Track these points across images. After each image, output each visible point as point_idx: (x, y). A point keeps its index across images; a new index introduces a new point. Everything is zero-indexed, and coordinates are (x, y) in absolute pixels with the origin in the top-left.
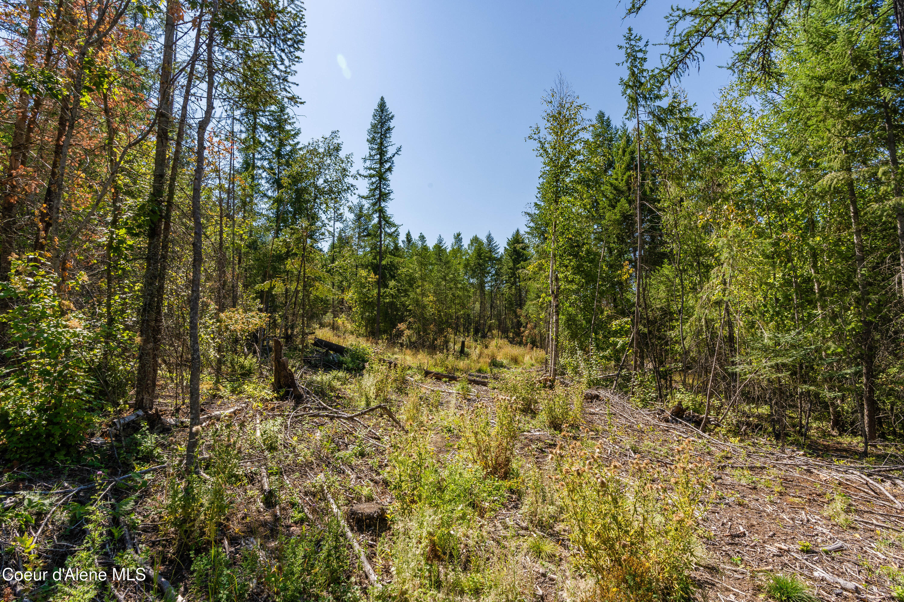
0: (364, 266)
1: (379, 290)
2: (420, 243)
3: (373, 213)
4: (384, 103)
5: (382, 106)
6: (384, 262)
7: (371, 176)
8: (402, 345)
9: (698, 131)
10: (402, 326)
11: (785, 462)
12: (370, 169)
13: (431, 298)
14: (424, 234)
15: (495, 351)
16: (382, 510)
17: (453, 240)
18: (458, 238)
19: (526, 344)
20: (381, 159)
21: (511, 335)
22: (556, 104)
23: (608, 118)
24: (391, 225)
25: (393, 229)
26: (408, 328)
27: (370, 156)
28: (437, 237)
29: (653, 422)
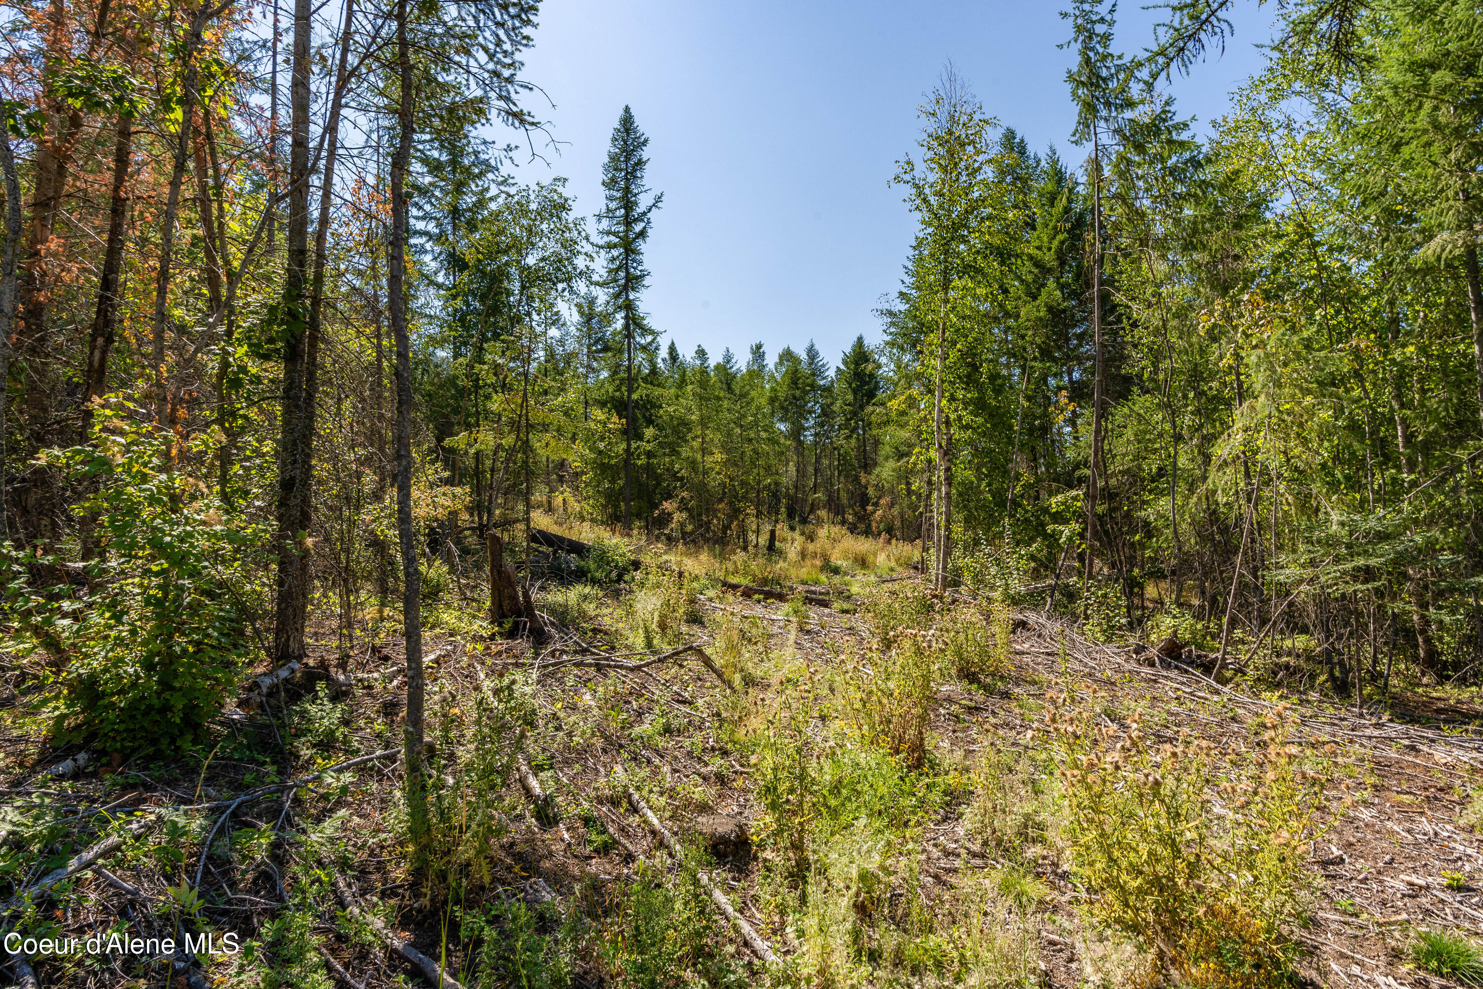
0: (602, 404)
1: (629, 445)
2: (698, 362)
3: (615, 311)
4: (631, 117)
5: (627, 122)
6: (635, 396)
7: (610, 246)
8: (669, 538)
9: (1199, 162)
10: (667, 506)
11: (1368, 732)
12: (609, 233)
13: (719, 457)
14: (704, 347)
15: (828, 546)
16: (740, 827)
17: (750, 356)
18: (758, 352)
19: (879, 534)
20: (627, 216)
21: (850, 518)
22: (943, 116)
23: (1022, 141)
24: (645, 331)
25: (649, 338)
26: (681, 510)
27: (608, 210)
28: (723, 351)
29: (1127, 667)
